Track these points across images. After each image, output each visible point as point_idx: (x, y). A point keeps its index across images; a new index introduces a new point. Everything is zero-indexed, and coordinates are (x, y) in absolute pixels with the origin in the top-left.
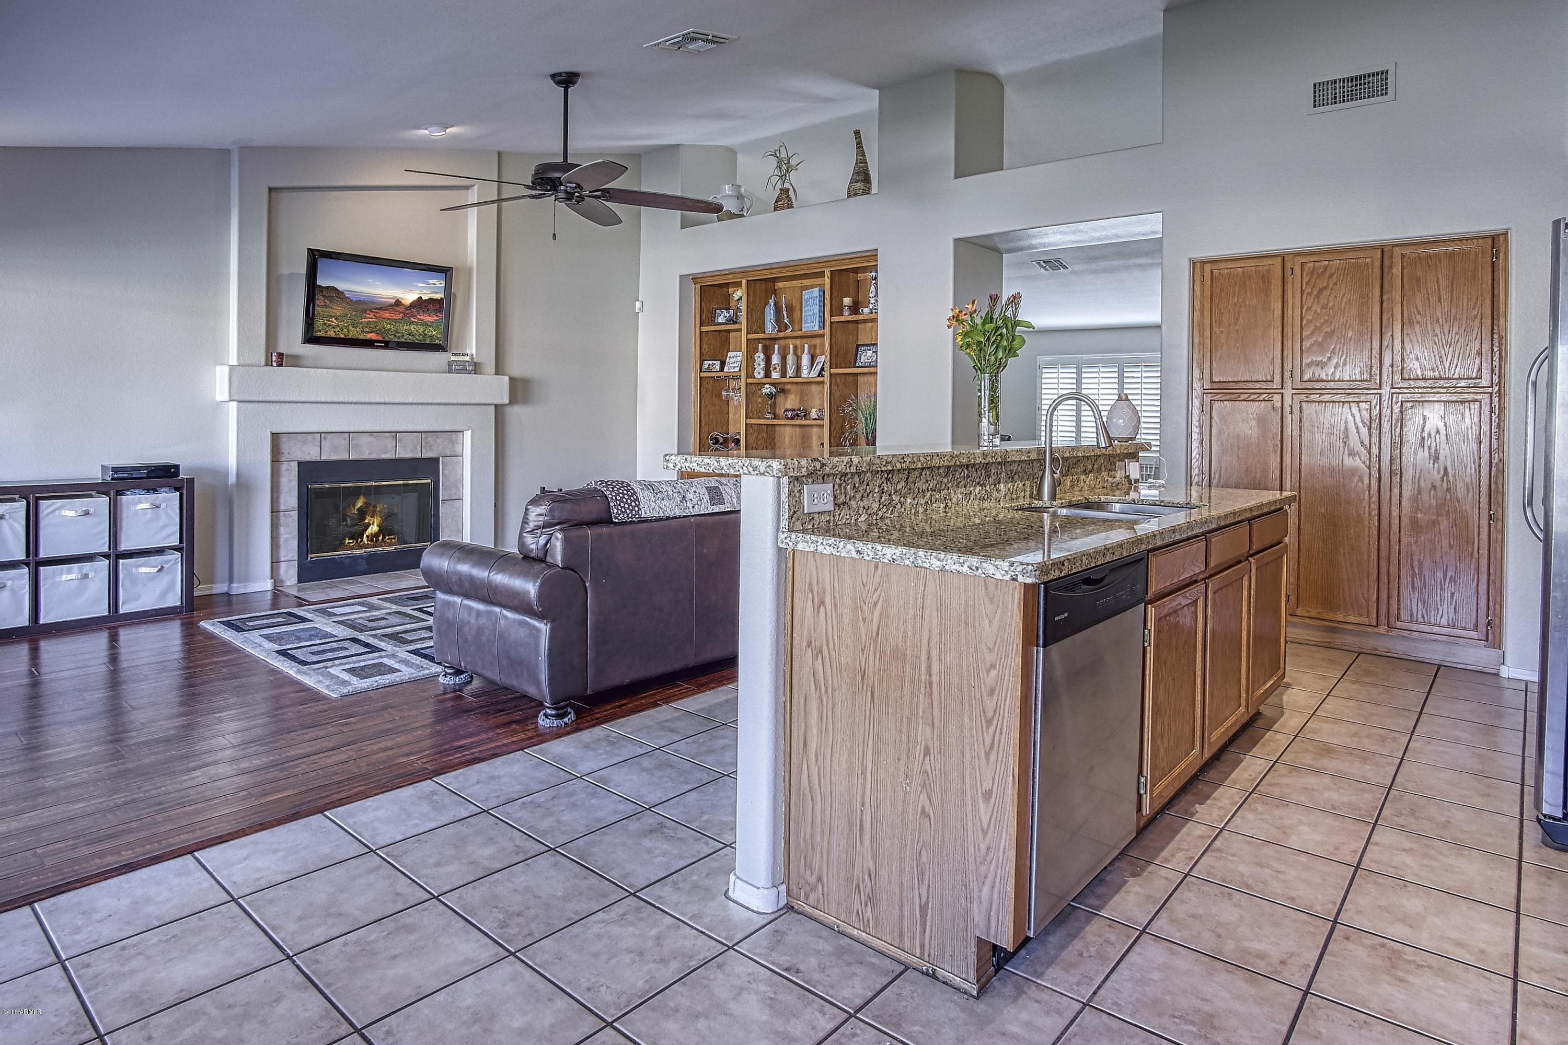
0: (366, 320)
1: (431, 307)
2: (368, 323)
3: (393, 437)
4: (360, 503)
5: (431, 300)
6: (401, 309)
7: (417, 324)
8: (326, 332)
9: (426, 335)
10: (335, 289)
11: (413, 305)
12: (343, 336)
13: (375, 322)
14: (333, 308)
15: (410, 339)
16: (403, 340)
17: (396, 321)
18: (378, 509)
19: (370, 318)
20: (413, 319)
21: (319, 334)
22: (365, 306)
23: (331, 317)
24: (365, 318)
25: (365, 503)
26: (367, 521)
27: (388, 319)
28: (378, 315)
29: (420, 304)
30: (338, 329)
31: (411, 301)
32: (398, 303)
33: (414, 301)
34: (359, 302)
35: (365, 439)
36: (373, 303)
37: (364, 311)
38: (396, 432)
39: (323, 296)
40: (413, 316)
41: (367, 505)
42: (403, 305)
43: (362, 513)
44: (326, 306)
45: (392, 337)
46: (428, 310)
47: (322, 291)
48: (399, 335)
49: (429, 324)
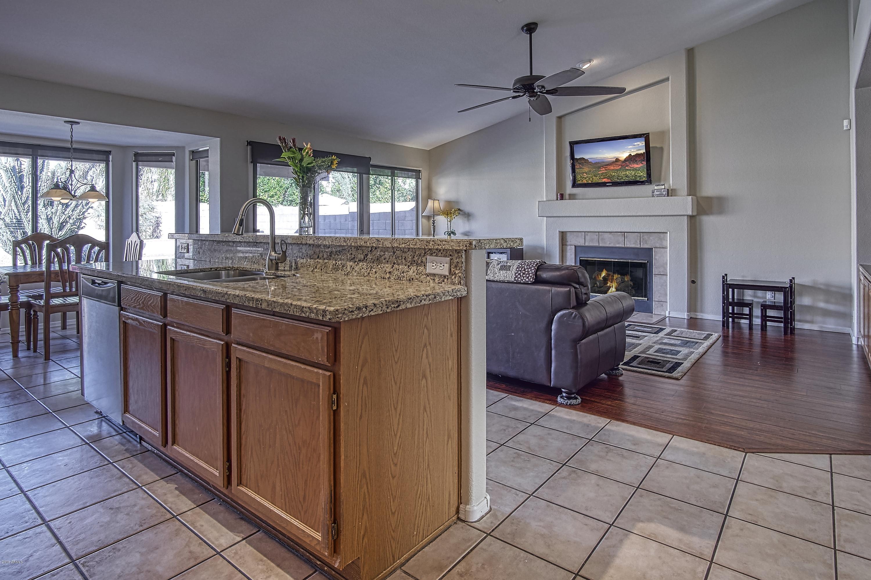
0: (601, 172)
1: (638, 159)
2: (602, 173)
3: (622, 235)
4: (604, 274)
5: (637, 155)
6: (619, 163)
7: (630, 170)
8: (582, 181)
9: (636, 176)
10: (583, 159)
11: (626, 160)
12: (590, 182)
13: (606, 172)
14: (584, 169)
15: (627, 179)
16: (623, 180)
17: (617, 170)
18: (615, 278)
19: (603, 171)
20: (627, 168)
21: (579, 182)
22: (599, 165)
23: (584, 173)
24: (600, 171)
25: (607, 274)
26: (608, 285)
27: (613, 170)
28: (607, 168)
29: (631, 159)
30: (587, 179)
31: (625, 157)
32: (617, 160)
33: (627, 157)
34: (596, 163)
35: (606, 235)
36: (603, 162)
37: (599, 168)
38: (625, 232)
39: (578, 163)
40: (627, 166)
41: (608, 275)
42: (620, 160)
43: (605, 280)
44: (580, 168)
45: (616, 179)
46: (636, 161)
47: (577, 161)
48: (620, 178)
49: (638, 169)
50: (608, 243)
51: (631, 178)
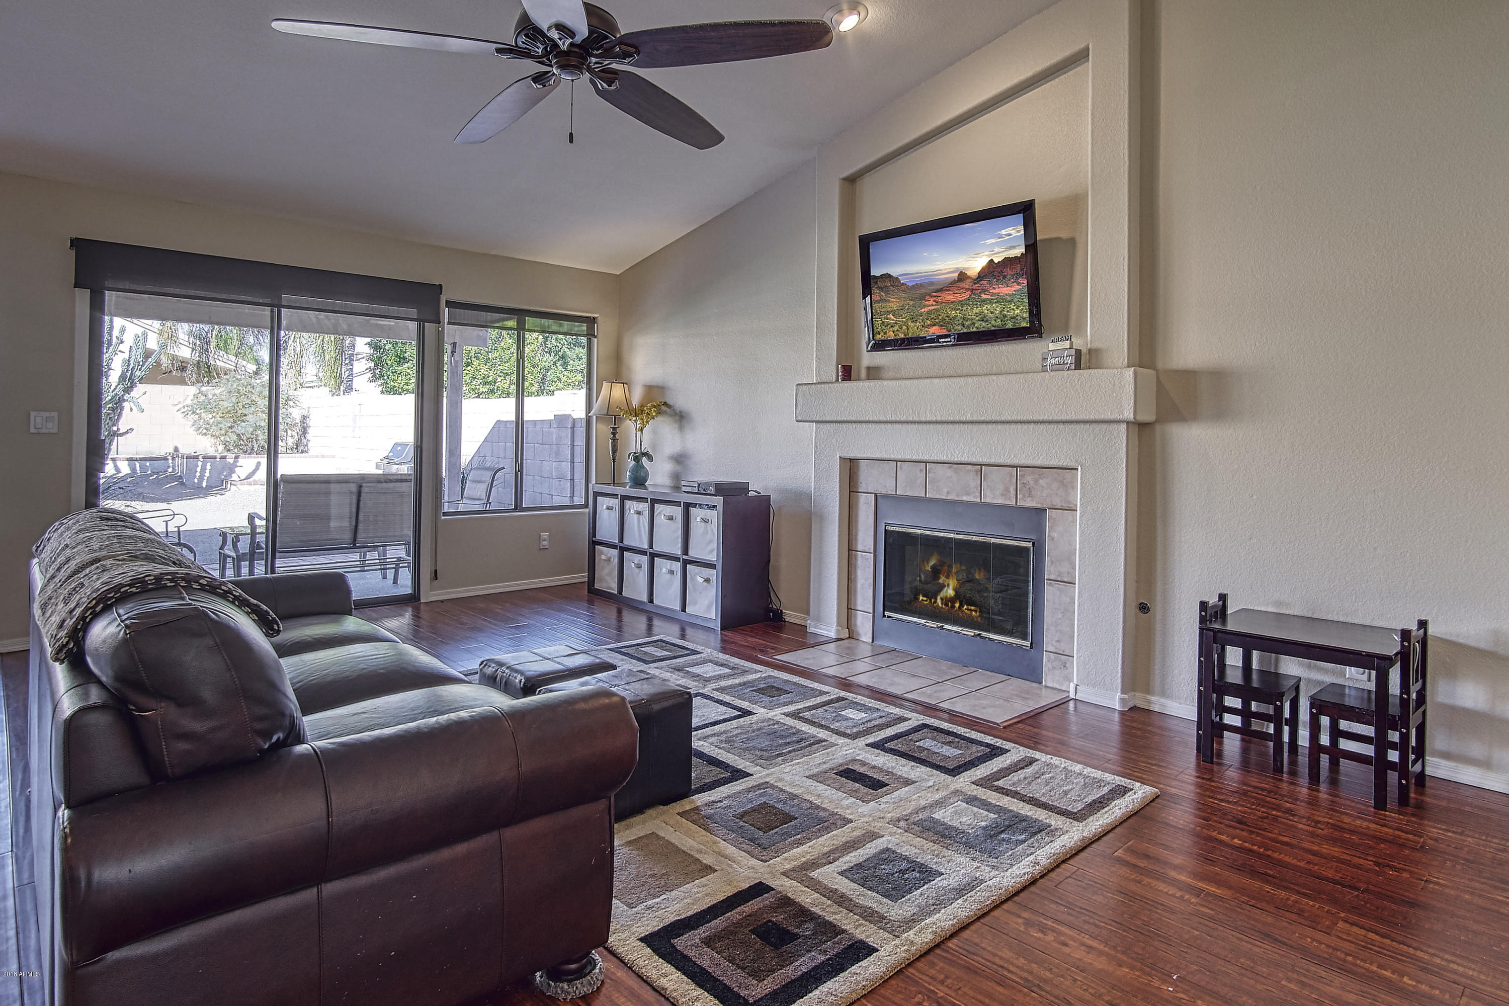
0: (926, 309)
1: (1008, 272)
2: (929, 313)
3: (976, 471)
4: (932, 561)
5: (1008, 261)
6: (967, 284)
7: (990, 302)
9: (1005, 316)
10: (888, 276)
11: (982, 276)
12: (903, 336)
13: (937, 310)
14: (889, 301)
15: (982, 326)
16: (975, 330)
17: (962, 303)
18: (954, 570)
19: (930, 305)
20: (984, 296)
21: (884, 337)
22: (923, 291)
23: (888, 313)
24: (925, 306)
25: (939, 560)
27: (952, 302)
28: (938, 299)
29: (992, 271)
30: (896, 328)
31: (979, 269)
32: (962, 276)
33: (983, 268)
34: (916, 287)
35: (941, 471)
36: (932, 284)
37: (922, 298)
38: (980, 465)
39: (878, 288)
40: (985, 291)
41: (941, 564)
42: (969, 277)
43: (937, 571)
44: (883, 300)
45: (960, 328)
46: (1004, 277)
47: (876, 282)
48: (968, 323)
49: (1009, 298)
50: (945, 490)
51: (993, 322)
